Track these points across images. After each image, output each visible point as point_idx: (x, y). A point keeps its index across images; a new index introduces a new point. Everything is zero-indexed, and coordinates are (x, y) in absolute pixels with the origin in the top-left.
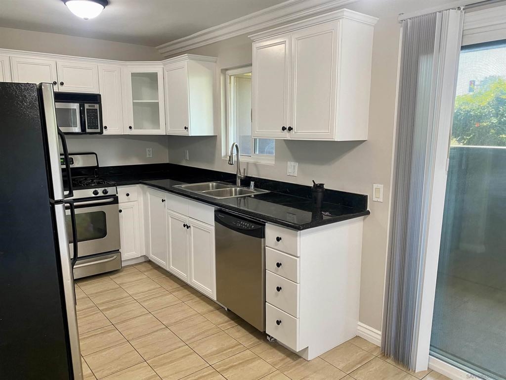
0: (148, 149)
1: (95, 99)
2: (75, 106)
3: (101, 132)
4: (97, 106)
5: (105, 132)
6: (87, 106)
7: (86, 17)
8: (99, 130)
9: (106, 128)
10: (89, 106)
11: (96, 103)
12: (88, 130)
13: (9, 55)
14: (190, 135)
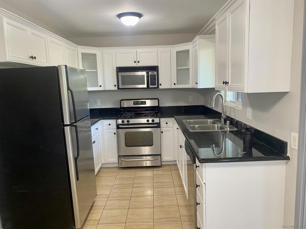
0: (191, 96)
1: (155, 68)
2: (144, 73)
3: (158, 87)
4: (155, 73)
5: (160, 87)
6: (150, 73)
7: (130, 25)
8: (156, 86)
9: (161, 84)
10: (151, 73)
11: (156, 71)
12: (150, 86)
13: (115, 50)
14: (199, 88)
